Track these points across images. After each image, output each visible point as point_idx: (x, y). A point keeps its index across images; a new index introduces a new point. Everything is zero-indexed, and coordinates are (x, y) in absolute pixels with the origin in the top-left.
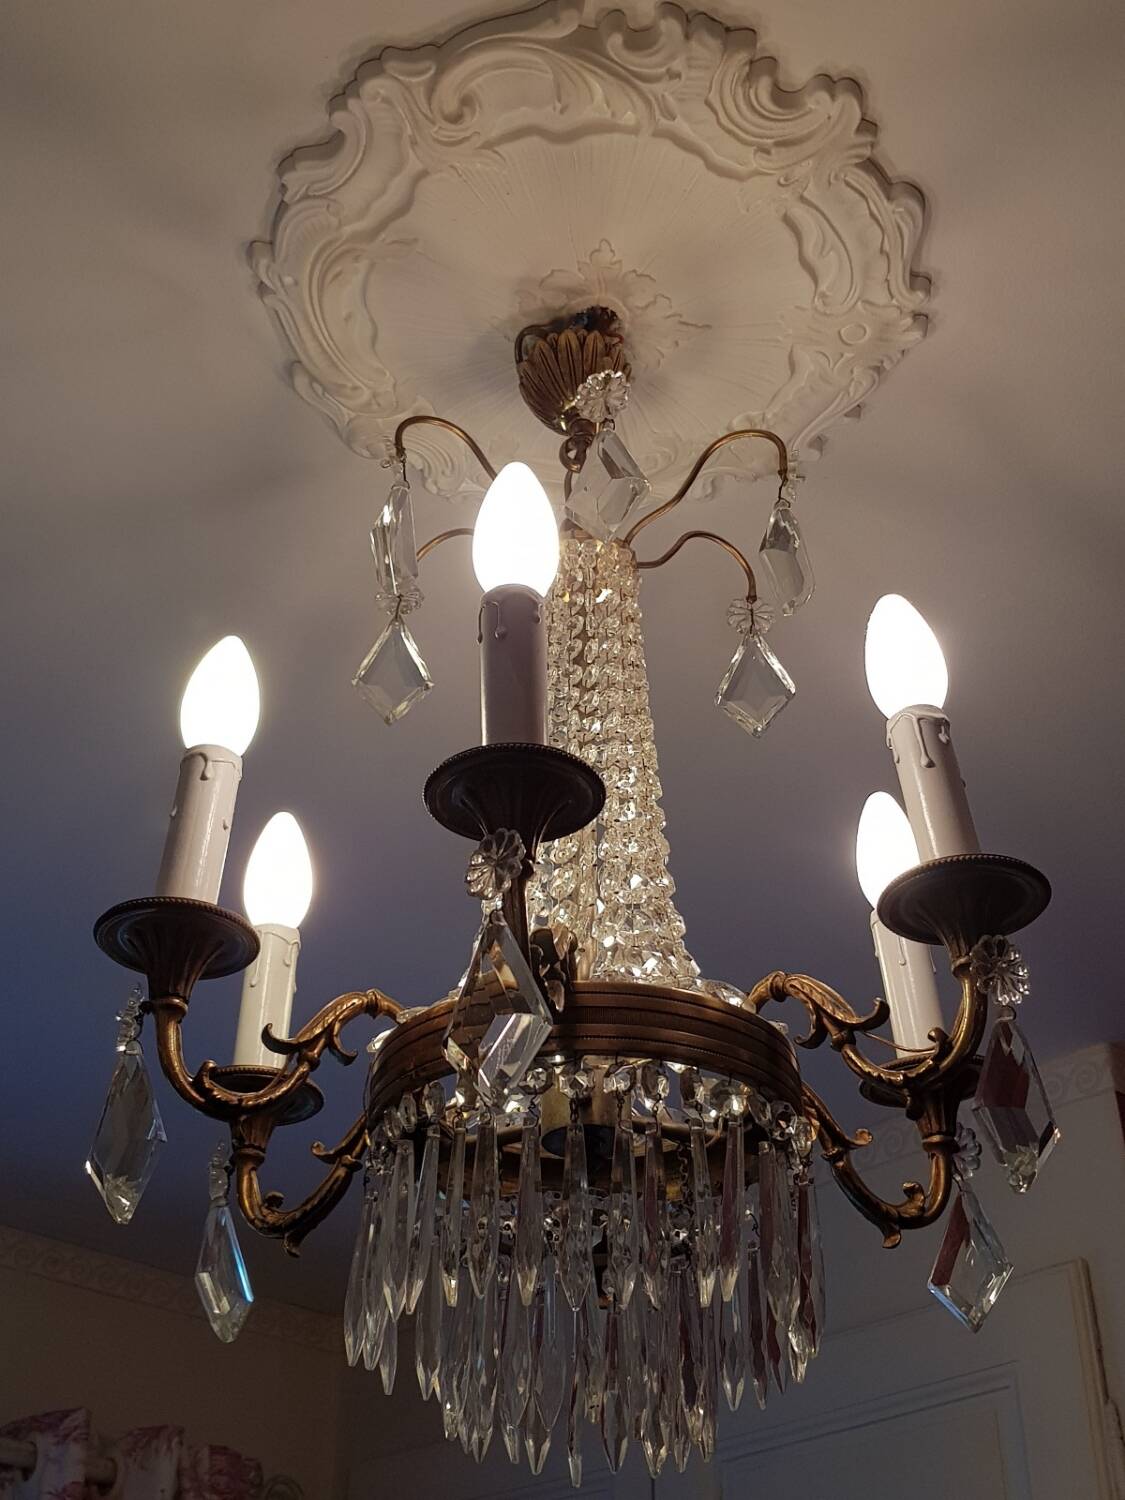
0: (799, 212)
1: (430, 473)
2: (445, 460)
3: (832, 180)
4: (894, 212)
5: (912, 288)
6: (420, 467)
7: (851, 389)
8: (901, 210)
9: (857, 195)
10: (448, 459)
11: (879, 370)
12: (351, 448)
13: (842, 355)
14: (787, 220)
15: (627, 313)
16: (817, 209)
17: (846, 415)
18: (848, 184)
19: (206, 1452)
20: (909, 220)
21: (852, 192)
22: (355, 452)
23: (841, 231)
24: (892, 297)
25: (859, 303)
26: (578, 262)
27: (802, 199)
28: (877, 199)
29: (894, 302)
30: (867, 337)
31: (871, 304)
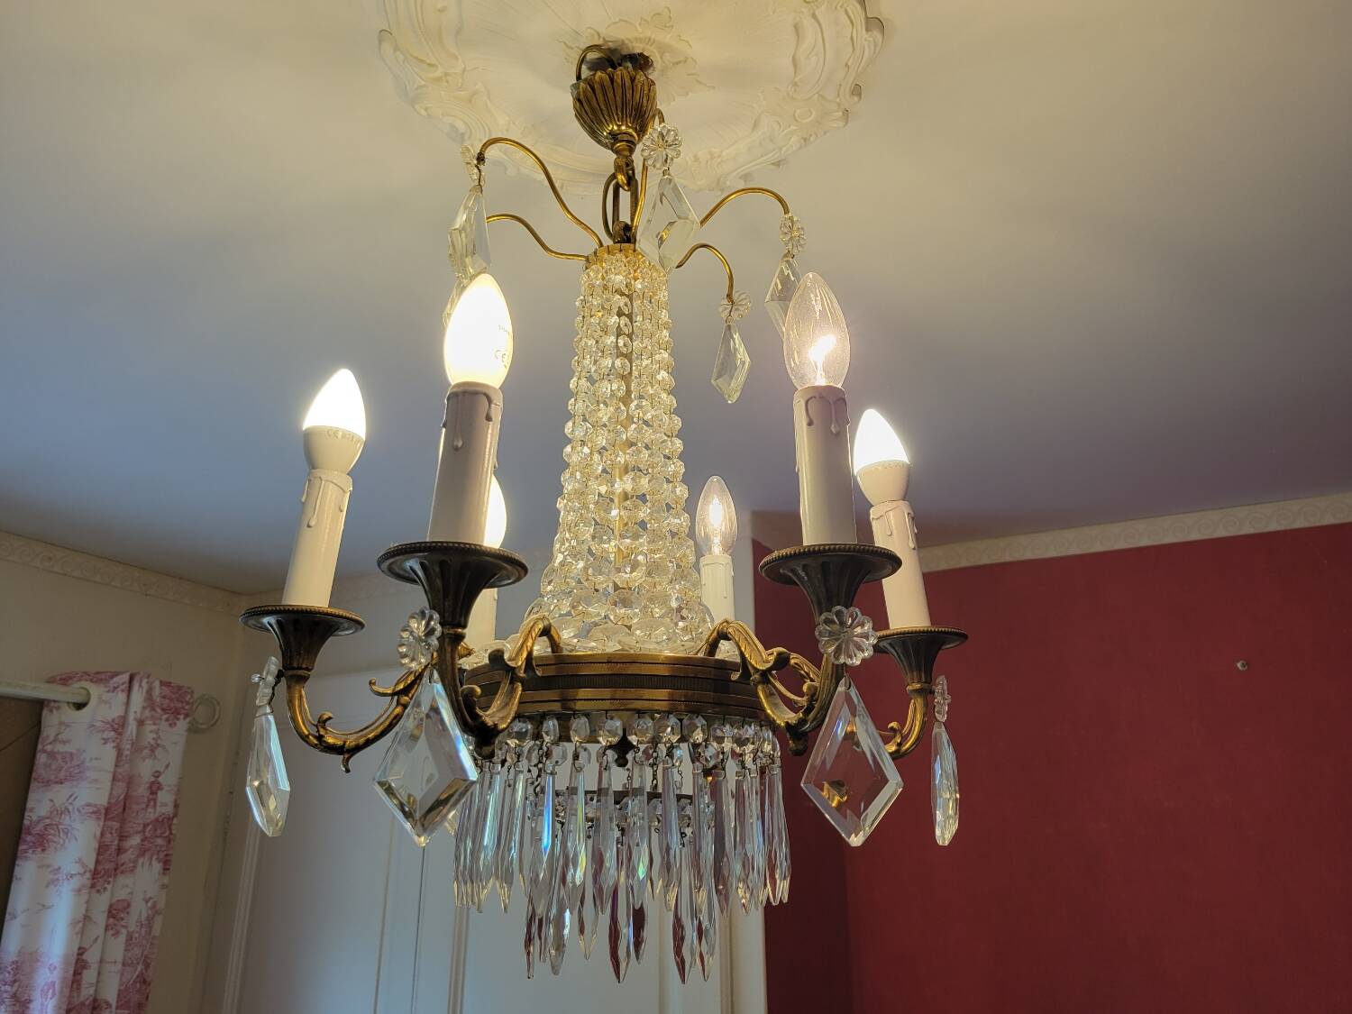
0: (808, 23)
1: (470, 137)
2: (485, 131)
3: (838, 7)
4: (866, 40)
5: (853, 93)
6: (463, 131)
7: (784, 149)
8: (871, 39)
9: (849, 22)
10: (487, 131)
11: (805, 139)
12: (414, 107)
13: (789, 126)
14: (797, 28)
15: (660, 63)
16: (820, 25)
17: (772, 164)
18: (846, 11)
19: (157, 684)
20: (872, 47)
21: (847, 18)
22: (415, 110)
23: (827, 45)
24: (839, 96)
25: (816, 96)
26: (642, 18)
27: (814, 16)
28: (860, 28)
29: (838, 100)
30: (811, 118)
31: (823, 97)
